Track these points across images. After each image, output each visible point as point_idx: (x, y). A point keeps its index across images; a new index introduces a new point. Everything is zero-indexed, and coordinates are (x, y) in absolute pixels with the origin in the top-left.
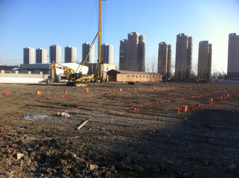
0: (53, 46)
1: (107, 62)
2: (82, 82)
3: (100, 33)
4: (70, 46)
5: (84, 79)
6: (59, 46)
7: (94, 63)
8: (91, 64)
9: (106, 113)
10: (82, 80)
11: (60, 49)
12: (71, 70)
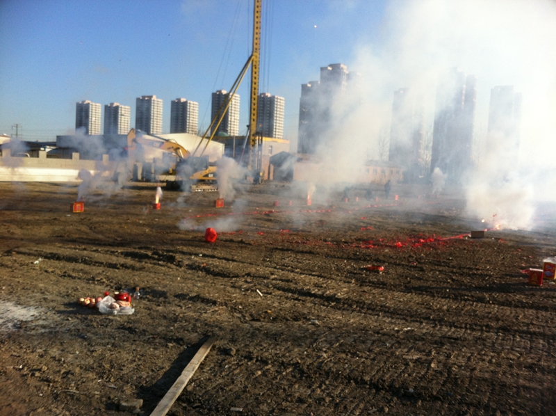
0: (144, 97)
1: (269, 133)
2: (209, 180)
3: (256, 57)
4: (183, 97)
5: (211, 173)
6: (157, 98)
7: (237, 135)
8: (231, 138)
9: (284, 290)
10: (207, 176)
11: (161, 104)
12: (178, 148)
